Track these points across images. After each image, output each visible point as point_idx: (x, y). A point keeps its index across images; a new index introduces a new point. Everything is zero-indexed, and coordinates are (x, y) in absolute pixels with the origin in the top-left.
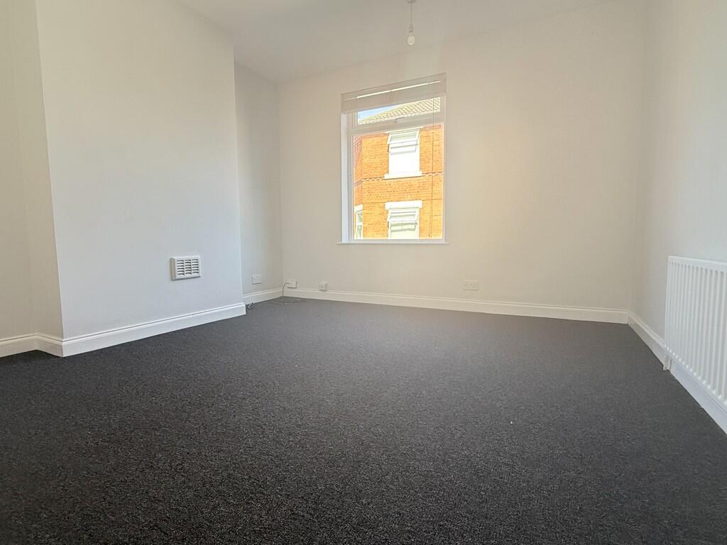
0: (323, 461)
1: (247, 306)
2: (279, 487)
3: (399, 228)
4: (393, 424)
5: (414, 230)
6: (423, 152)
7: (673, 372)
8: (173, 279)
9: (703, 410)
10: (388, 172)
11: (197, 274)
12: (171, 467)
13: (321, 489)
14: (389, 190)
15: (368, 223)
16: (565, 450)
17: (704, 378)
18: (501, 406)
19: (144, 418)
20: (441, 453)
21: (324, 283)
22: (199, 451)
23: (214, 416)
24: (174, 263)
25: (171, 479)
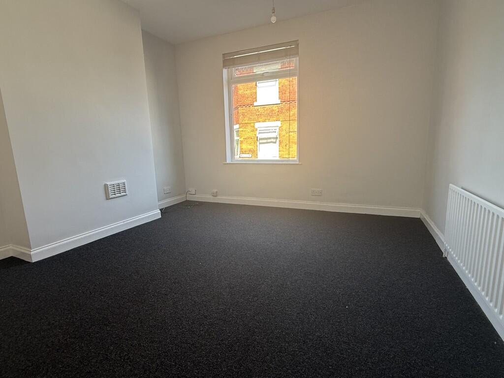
0: (224, 346)
1: (161, 210)
2: (196, 371)
3: (265, 141)
4: (269, 312)
5: (275, 143)
6: (280, 86)
7: (449, 259)
8: (108, 198)
9: (467, 289)
10: (256, 101)
11: (124, 193)
12: (121, 357)
13: (225, 371)
14: (257, 114)
15: (243, 137)
16: (382, 328)
17: (469, 272)
18: (340, 293)
19: (97, 315)
20: (302, 335)
21: (215, 191)
22: (139, 343)
23: (147, 311)
24: (108, 187)
25: (122, 368)
